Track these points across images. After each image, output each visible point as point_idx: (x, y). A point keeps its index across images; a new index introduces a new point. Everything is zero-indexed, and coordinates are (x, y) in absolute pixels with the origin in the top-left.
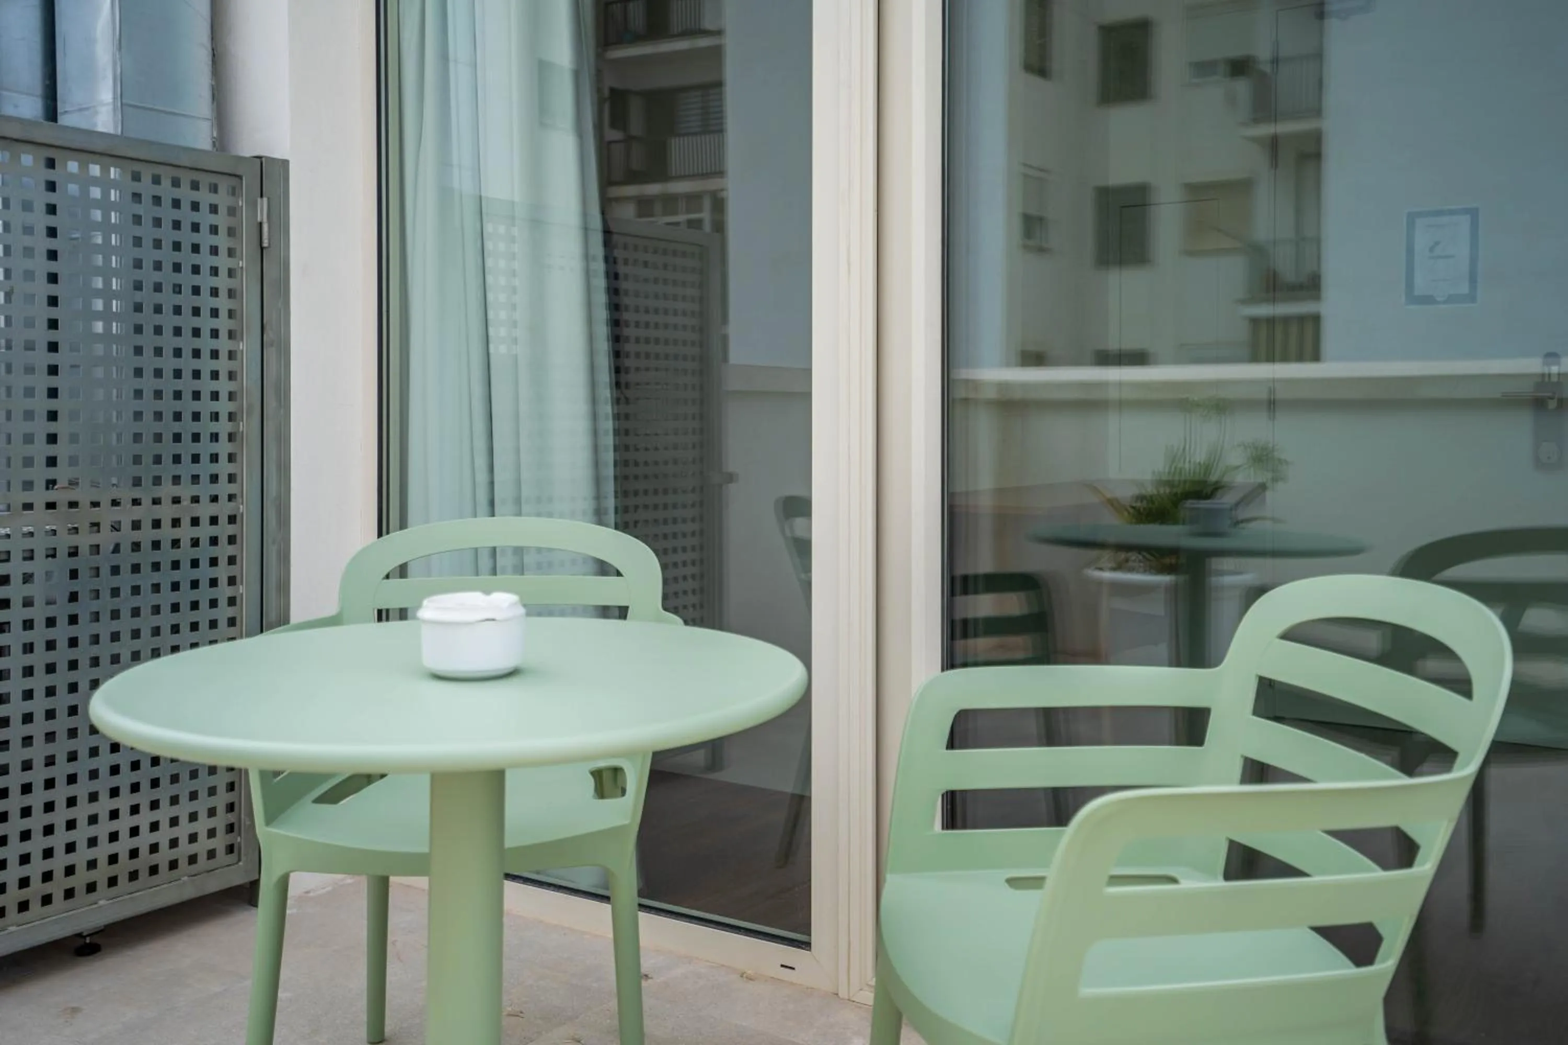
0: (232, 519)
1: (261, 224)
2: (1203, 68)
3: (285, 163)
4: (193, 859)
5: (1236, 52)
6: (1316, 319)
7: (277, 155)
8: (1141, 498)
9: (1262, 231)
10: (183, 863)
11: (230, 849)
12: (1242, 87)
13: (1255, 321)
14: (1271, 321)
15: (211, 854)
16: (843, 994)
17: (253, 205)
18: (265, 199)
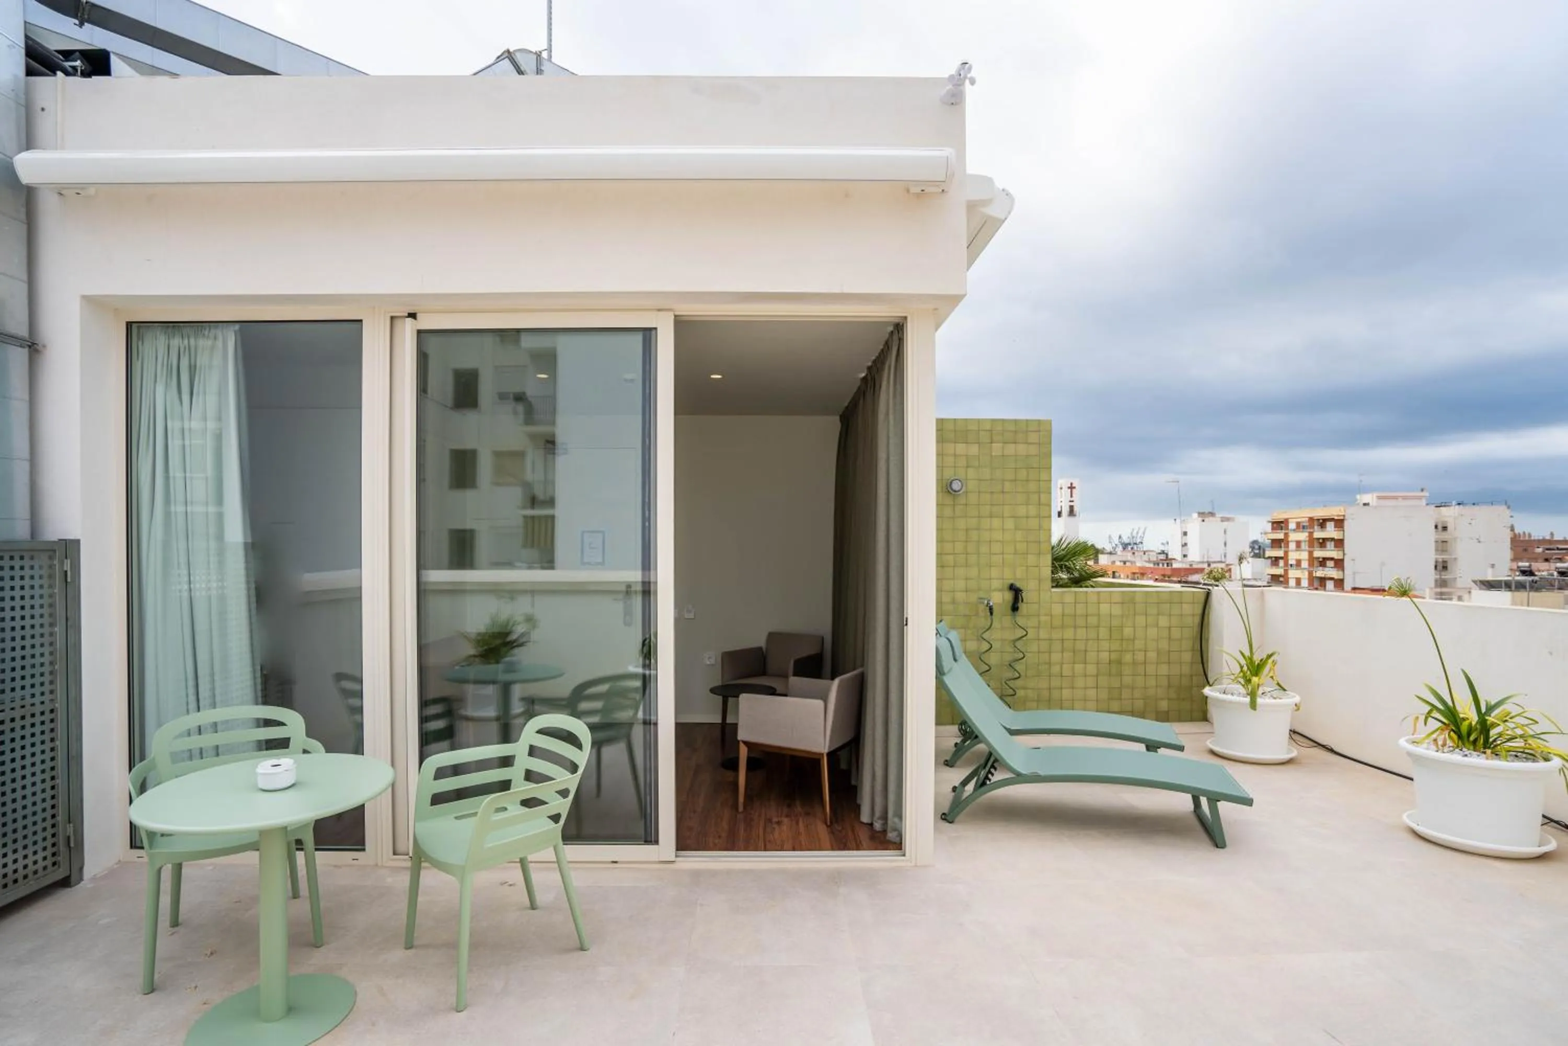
0: (52, 711)
1: (66, 572)
2: (502, 396)
3: (77, 542)
4: (35, 872)
5: (517, 389)
6: (552, 518)
7: (72, 537)
8: (479, 634)
9: (529, 476)
10: (30, 876)
11: (54, 864)
12: (520, 408)
13: (525, 517)
14: (533, 517)
15: (45, 868)
16: (380, 864)
17: (62, 563)
18: (69, 561)
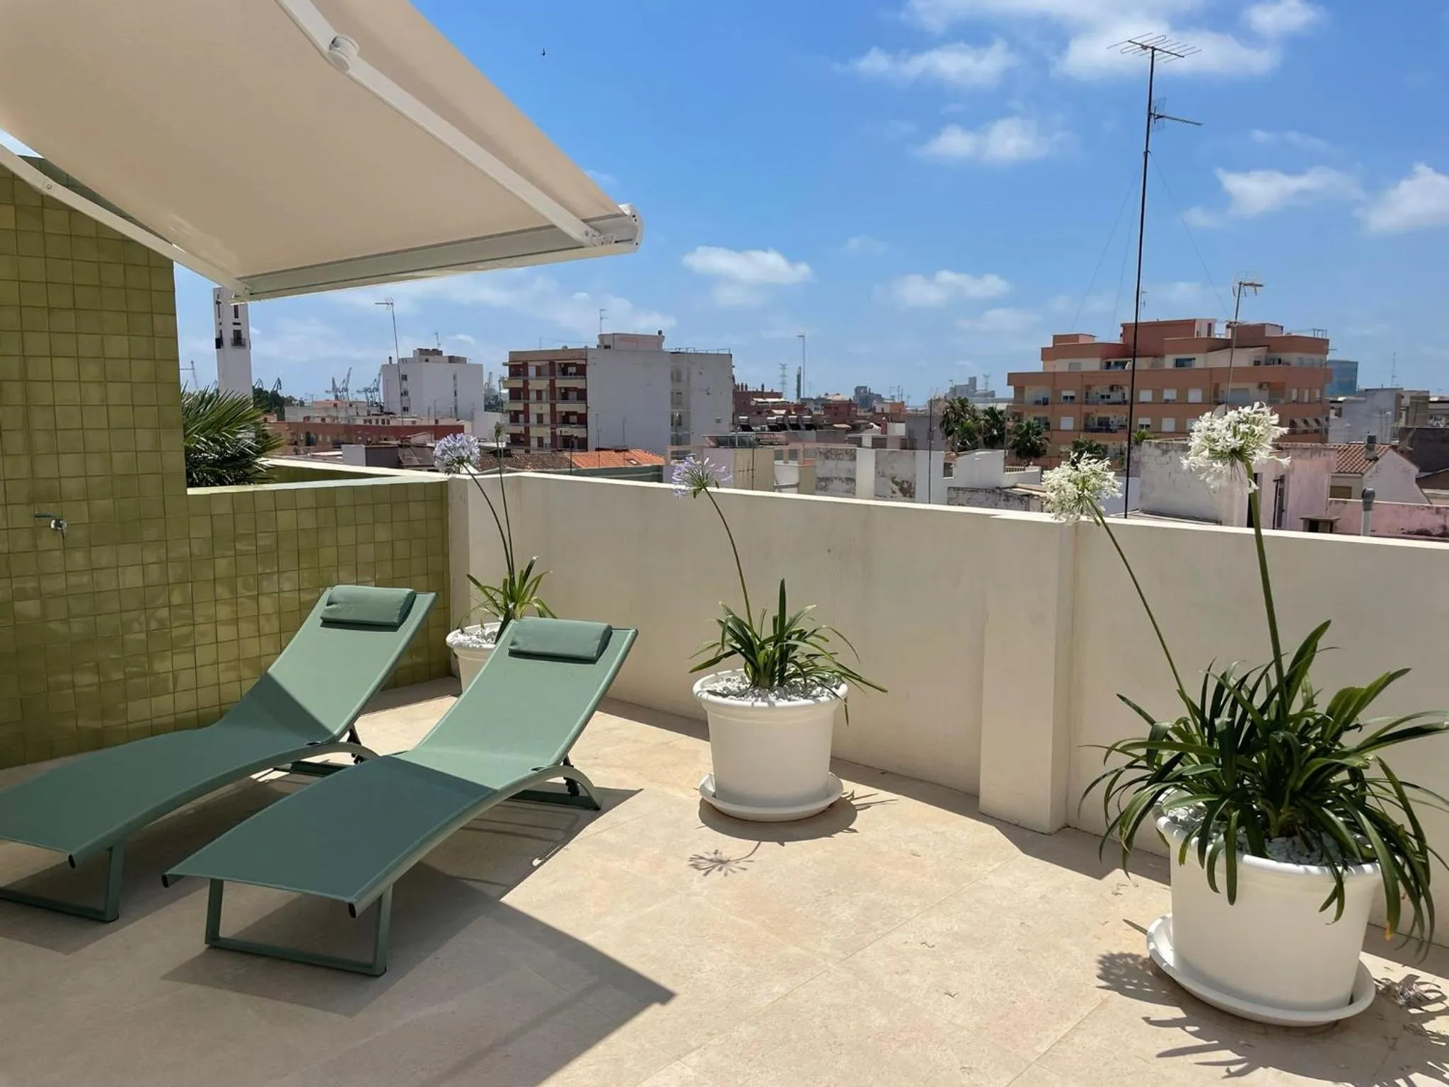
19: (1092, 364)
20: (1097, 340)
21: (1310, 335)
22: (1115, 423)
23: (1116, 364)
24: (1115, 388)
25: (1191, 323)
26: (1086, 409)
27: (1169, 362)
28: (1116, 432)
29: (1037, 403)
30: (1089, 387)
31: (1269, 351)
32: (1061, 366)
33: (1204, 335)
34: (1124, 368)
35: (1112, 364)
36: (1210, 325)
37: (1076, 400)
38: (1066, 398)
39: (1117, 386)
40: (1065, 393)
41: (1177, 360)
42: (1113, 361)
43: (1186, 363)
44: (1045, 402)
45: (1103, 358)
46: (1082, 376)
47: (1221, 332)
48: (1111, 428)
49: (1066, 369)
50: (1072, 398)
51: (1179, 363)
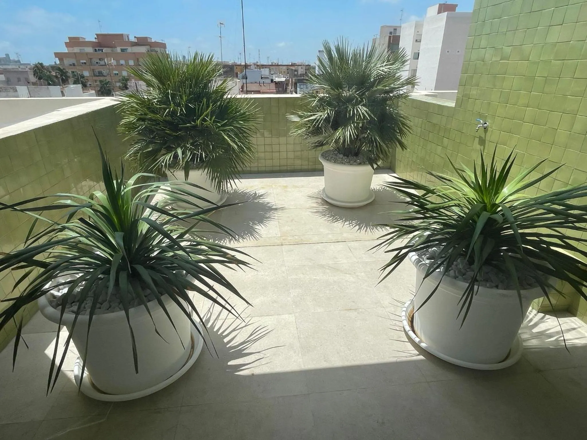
19: (89, 50)
20: (87, 40)
21: (161, 42)
22: (105, 73)
23: (99, 50)
24: (101, 60)
25: (122, 35)
26: (92, 67)
27: (119, 50)
28: (106, 76)
29: (71, 65)
30: (91, 59)
31: (151, 47)
32: (76, 50)
33: (127, 40)
34: (102, 51)
35: (97, 50)
36: (128, 36)
37: (87, 64)
38: (82, 63)
39: (102, 58)
40: (82, 61)
41: (121, 49)
42: (97, 49)
43: (125, 50)
44: (74, 65)
45: (93, 47)
46: (87, 55)
47: (132, 39)
48: (104, 75)
49: (79, 51)
50: (85, 63)
51: (122, 50)
